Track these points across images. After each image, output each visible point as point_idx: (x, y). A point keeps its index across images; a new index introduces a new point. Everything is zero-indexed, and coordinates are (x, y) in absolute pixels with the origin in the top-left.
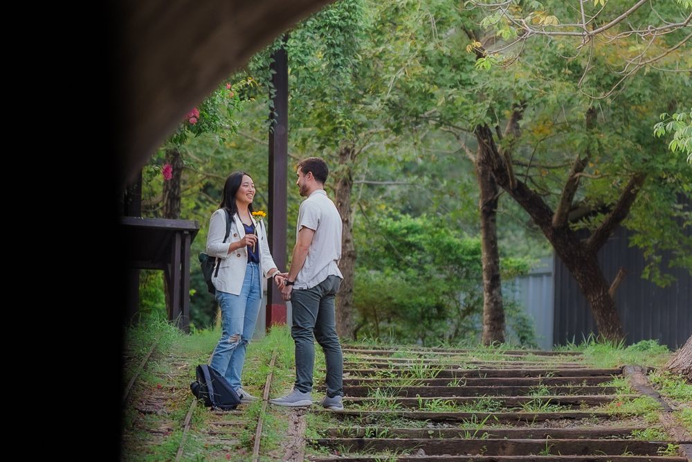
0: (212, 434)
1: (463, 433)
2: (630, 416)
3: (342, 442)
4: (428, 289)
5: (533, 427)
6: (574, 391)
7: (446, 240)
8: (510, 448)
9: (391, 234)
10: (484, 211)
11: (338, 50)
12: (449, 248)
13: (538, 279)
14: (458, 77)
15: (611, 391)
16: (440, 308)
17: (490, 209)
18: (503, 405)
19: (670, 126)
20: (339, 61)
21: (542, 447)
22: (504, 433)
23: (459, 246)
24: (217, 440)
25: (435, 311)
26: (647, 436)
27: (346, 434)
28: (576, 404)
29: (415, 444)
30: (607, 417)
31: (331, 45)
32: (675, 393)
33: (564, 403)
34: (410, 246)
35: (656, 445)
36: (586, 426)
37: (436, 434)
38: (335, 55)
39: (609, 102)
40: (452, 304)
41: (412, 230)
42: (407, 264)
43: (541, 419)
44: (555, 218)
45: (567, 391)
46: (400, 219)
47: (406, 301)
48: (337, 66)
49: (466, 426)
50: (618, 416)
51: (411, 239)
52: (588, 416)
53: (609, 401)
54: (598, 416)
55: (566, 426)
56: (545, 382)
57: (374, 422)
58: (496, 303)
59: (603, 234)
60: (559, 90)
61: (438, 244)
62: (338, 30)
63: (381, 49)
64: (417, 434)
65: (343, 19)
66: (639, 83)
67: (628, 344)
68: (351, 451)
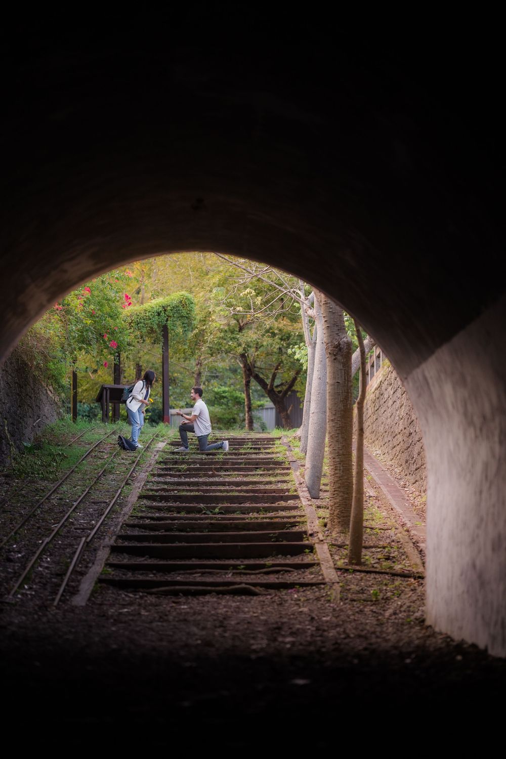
0: (123, 459)
1: (215, 459)
2: (277, 453)
3: (169, 462)
4: (230, 412)
5: (242, 456)
6: (261, 445)
7: (235, 395)
8: (230, 464)
9: (217, 393)
10: (246, 384)
11: (186, 325)
12: (236, 398)
13: (267, 410)
14: (232, 336)
15: (274, 444)
16: (234, 419)
17: (248, 384)
18: (234, 449)
19: (293, 350)
20: (186, 329)
21: (241, 463)
22: (230, 459)
23: (240, 397)
24: (123, 461)
25: (232, 420)
26: (280, 459)
27: (173, 459)
28: (259, 449)
29: (196, 462)
30: (269, 453)
31: (183, 323)
32: (295, 445)
33: (255, 449)
34: (224, 397)
35: (282, 463)
36: (261, 456)
37: (205, 459)
38: (185, 327)
39: (285, 345)
40: (238, 418)
41: (224, 392)
42: (223, 403)
43: (245, 454)
44: (269, 387)
45: (258, 444)
46: (221, 388)
47: (222, 417)
48: (185, 331)
49: (218, 456)
50: (273, 453)
51: (224, 395)
52: (262, 453)
53: (271, 448)
54: (265, 453)
55: (254, 456)
56: (252, 442)
57: (185, 455)
58: (250, 417)
59: (286, 392)
60: (267, 341)
61: (233, 396)
62: (186, 318)
63: (204, 328)
64: (198, 459)
65: (188, 314)
66: (296, 338)
67: (289, 429)
68: (172, 465)
